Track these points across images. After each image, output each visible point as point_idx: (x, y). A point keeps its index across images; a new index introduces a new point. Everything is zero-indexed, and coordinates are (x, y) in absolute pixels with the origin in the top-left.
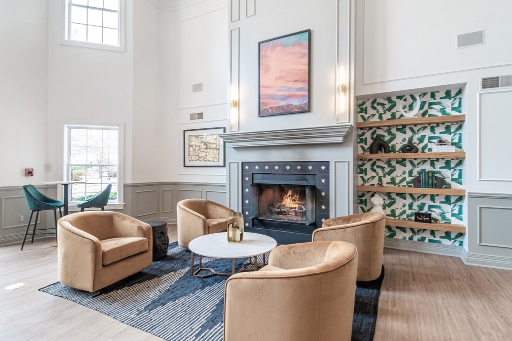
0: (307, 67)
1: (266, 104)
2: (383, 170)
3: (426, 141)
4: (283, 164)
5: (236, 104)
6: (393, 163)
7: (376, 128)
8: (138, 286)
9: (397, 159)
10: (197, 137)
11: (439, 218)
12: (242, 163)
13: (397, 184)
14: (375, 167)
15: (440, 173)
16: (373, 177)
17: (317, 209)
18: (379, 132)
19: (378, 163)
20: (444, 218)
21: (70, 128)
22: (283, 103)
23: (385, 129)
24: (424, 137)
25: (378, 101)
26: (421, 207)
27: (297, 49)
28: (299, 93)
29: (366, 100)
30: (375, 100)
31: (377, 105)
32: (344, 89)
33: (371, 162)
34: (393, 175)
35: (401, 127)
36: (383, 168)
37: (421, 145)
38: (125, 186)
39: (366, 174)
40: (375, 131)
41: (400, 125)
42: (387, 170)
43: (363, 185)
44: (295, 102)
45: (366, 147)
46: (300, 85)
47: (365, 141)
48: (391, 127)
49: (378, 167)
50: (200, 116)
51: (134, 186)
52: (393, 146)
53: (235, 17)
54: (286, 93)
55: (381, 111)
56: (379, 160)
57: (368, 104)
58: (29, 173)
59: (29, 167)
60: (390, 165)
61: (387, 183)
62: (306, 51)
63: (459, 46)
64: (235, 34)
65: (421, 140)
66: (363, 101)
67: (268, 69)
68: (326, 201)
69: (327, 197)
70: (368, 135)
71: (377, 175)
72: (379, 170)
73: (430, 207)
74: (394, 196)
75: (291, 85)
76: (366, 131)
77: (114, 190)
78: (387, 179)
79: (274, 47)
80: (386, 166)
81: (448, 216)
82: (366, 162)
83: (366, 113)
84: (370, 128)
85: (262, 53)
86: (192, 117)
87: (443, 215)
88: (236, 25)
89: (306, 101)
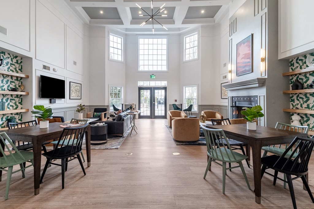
1: (238, 70)
2: (303, 100)
4: (244, 97)
5: (231, 72)
6: (308, 95)
7: (298, 75)
9: (310, 93)
12: (232, 97)
13: (310, 108)
14: (299, 98)
16: (298, 104)
18: (300, 77)
19: (301, 96)
21: (186, 87)
22: (244, 69)
23: (303, 74)
25: (299, 58)
27: (248, 44)
28: (248, 64)
29: (293, 59)
30: (298, 58)
31: (299, 61)
32: (262, 60)
33: (297, 95)
34: (308, 103)
35: (312, 73)
36: (302, 98)
38: (199, 106)
39: (294, 102)
40: (298, 76)
41: (311, 71)
42: (305, 100)
43: (293, 108)
44: (247, 69)
48: (307, 73)
49: (300, 98)
50: (226, 77)
51: (201, 106)
52: (308, 85)
53: (231, 34)
54: (244, 65)
55: (301, 64)
56: (300, 93)
57: (294, 61)
58: (176, 101)
59: (176, 99)
60: (306, 97)
61: (305, 108)
64: (231, 41)
66: (292, 59)
67: (239, 55)
71: (300, 103)
72: (301, 100)
74: (309, 116)
75: (246, 61)
76: (294, 77)
78: (305, 105)
79: (241, 45)
80: (304, 97)
82: (294, 95)
83: (293, 66)
84: (296, 75)
86: (223, 77)
88: (231, 38)
89: (251, 67)
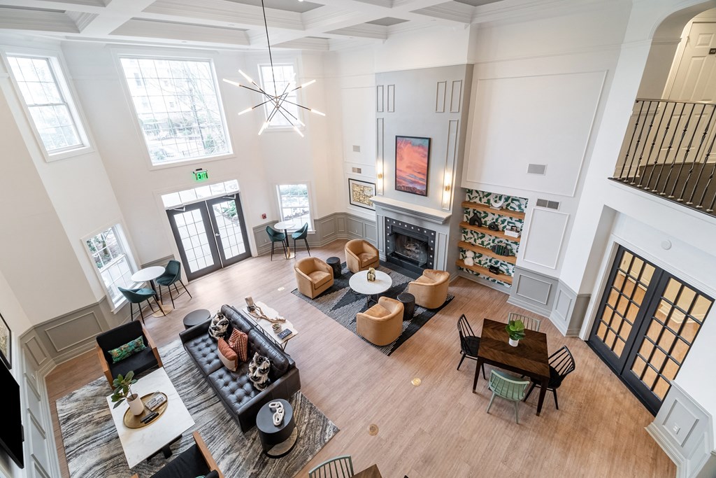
0: (426, 166)
1: (400, 183)
3: (506, 223)
4: (410, 226)
5: (382, 176)
8: (329, 296)
10: (358, 185)
11: (505, 271)
12: (386, 217)
13: (485, 246)
15: (510, 245)
16: (471, 238)
17: (428, 257)
20: (508, 272)
22: (411, 186)
24: (505, 220)
26: (496, 263)
27: (421, 150)
28: (421, 182)
32: (447, 188)
34: (483, 240)
36: (477, 234)
37: (503, 225)
39: (467, 235)
40: (476, 208)
42: (480, 235)
43: (464, 240)
44: (418, 187)
45: (469, 217)
46: (422, 177)
47: (469, 213)
49: (475, 232)
50: (359, 171)
51: (319, 220)
52: (485, 222)
53: (380, 109)
54: (413, 179)
55: (482, 196)
58: (264, 217)
59: (264, 213)
60: (482, 233)
61: (479, 244)
62: (427, 153)
63: (529, 172)
64: (380, 121)
65: (503, 222)
67: (402, 159)
68: (433, 253)
69: (433, 251)
70: (471, 210)
71: (474, 237)
73: (501, 264)
75: (416, 174)
77: (310, 227)
78: (479, 241)
79: (406, 143)
81: (511, 271)
85: (398, 145)
86: (354, 170)
87: (508, 270)
88: (381, 116)
89: (425, 189)
